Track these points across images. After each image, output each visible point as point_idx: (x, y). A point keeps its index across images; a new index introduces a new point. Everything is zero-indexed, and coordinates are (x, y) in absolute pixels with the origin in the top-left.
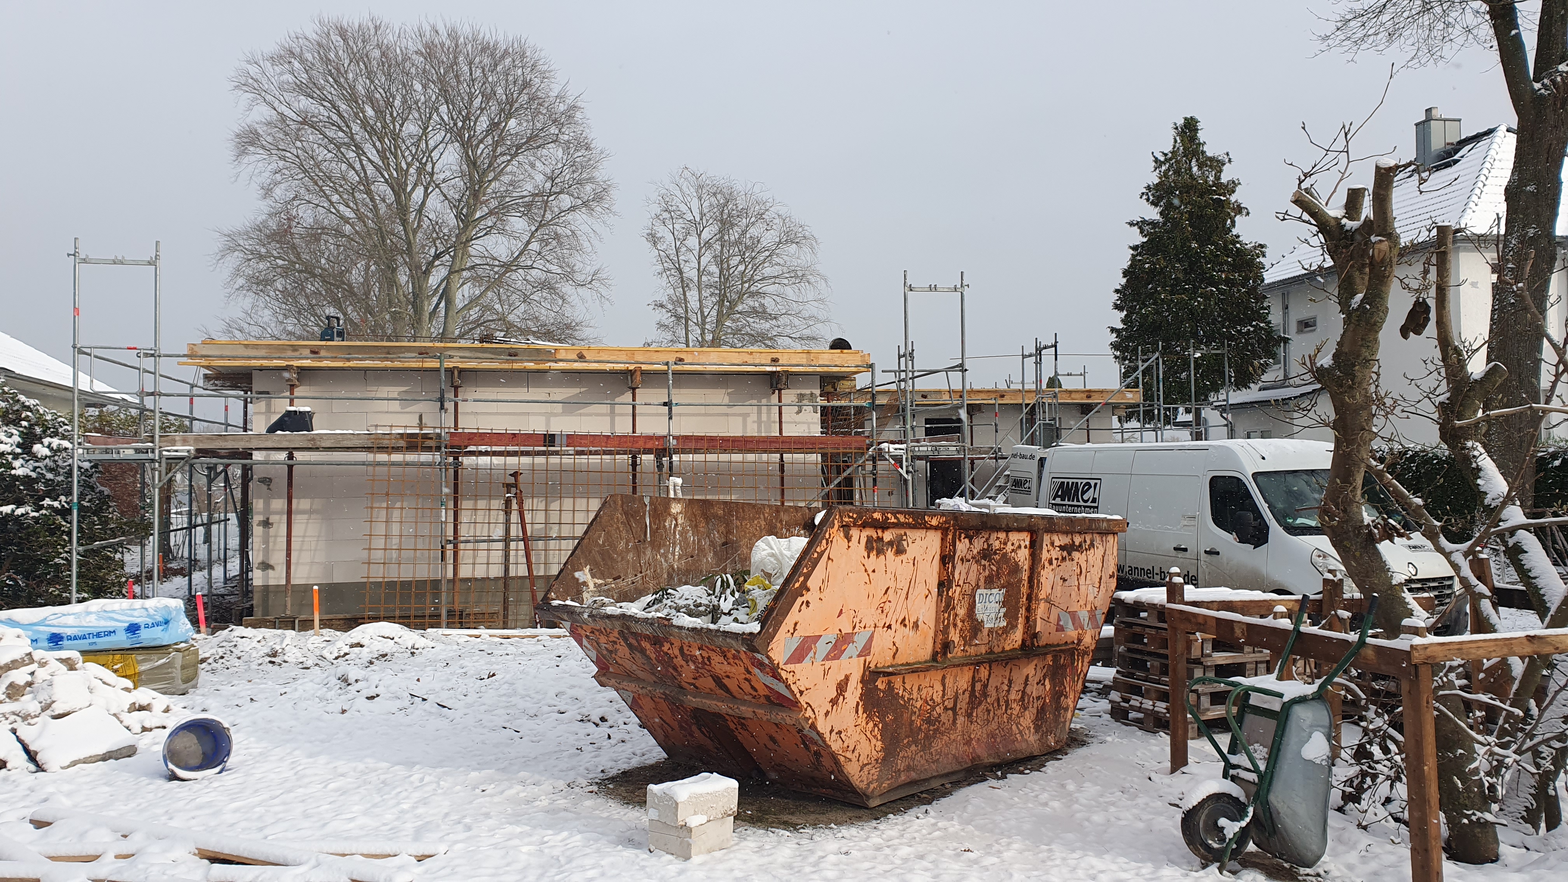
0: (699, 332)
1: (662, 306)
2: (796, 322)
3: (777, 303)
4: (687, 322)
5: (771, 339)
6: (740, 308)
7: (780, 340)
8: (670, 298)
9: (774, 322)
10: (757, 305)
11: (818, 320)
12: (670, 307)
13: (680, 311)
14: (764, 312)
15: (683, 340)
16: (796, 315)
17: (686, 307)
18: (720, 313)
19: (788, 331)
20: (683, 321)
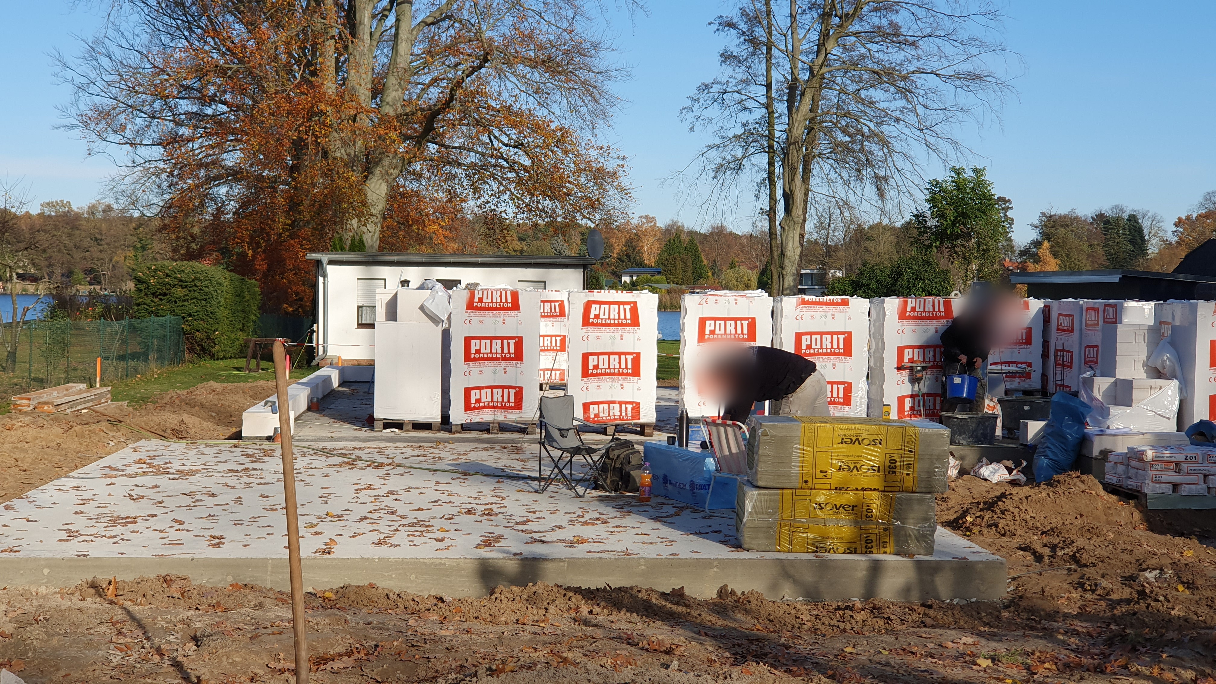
0: (788, 66)
1: (730, 25)
2: (948, 48)
3: (917, 19)
4: (769, 50)
5: (905, 78)
6: (856, 27)
7: (920, 80)
8: (743, 12)
9: (911, 51)
10: (884, 22)
11: (983, 45)
12: (744, 27)
13: (760, 32)
14: (896, 35)
15: (762, 80)
16: (948, 37)
17: (770, 26)
18: (824, 37)
19: (934, 64)
20: (764, 50)
